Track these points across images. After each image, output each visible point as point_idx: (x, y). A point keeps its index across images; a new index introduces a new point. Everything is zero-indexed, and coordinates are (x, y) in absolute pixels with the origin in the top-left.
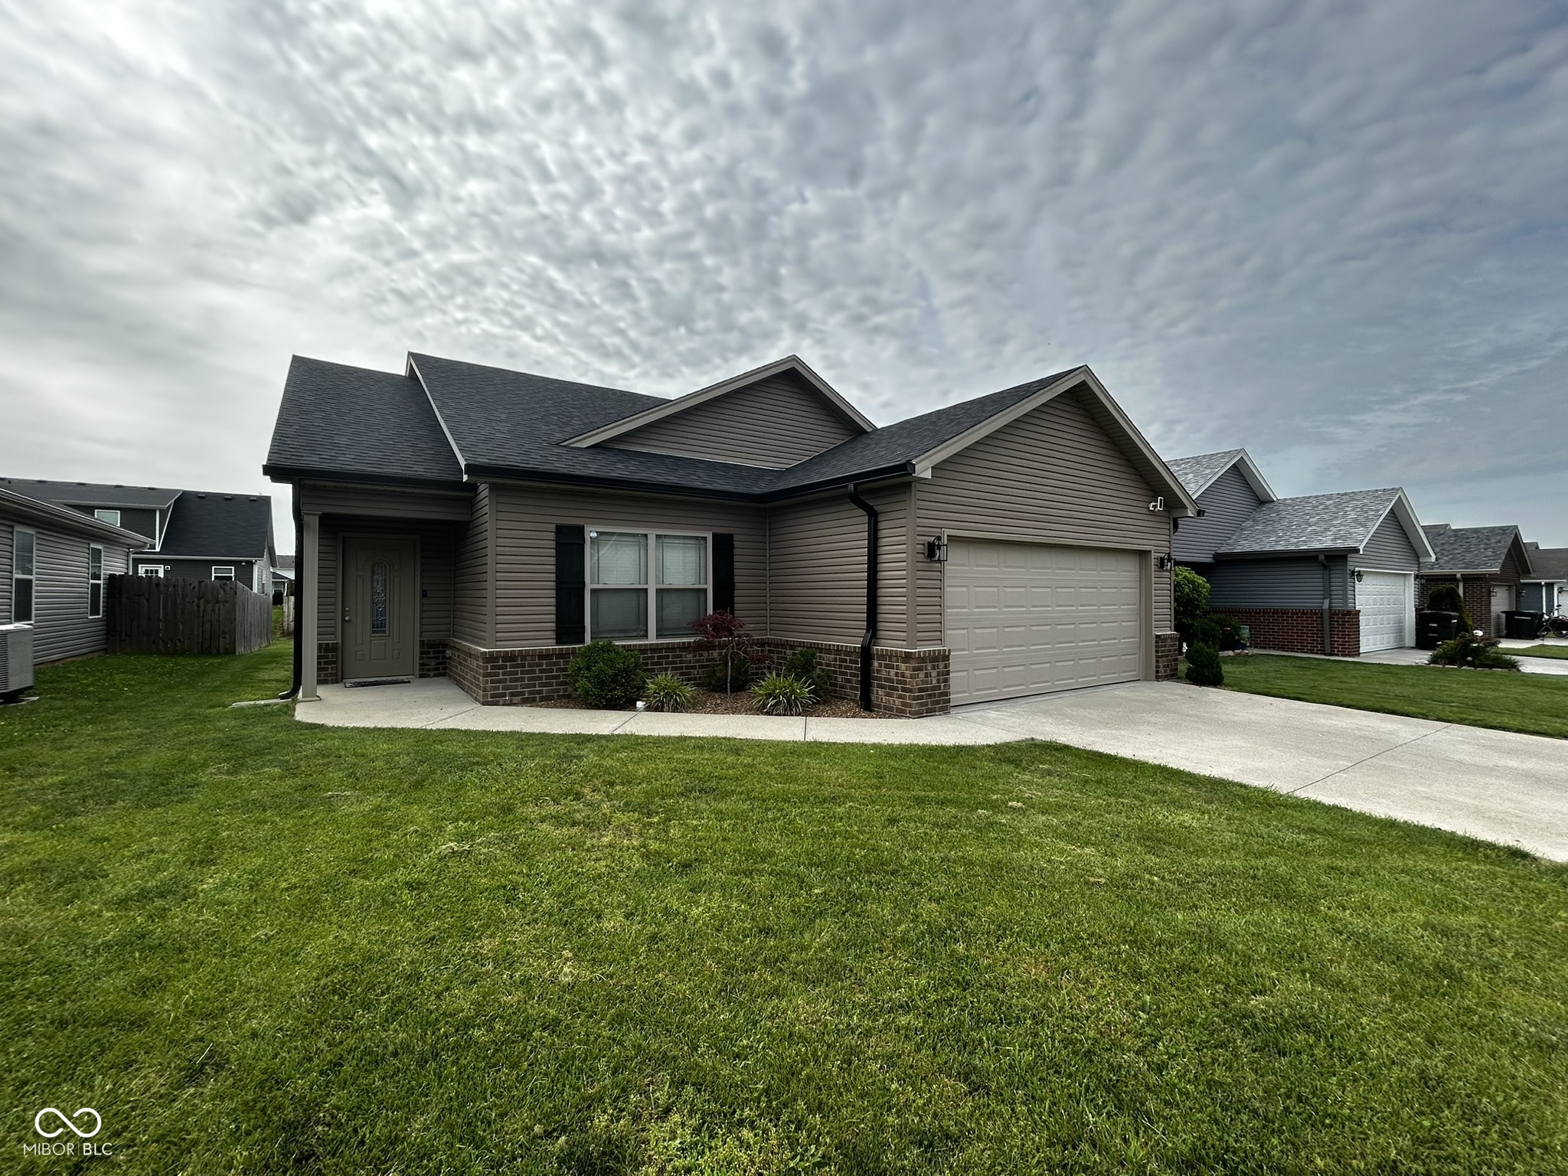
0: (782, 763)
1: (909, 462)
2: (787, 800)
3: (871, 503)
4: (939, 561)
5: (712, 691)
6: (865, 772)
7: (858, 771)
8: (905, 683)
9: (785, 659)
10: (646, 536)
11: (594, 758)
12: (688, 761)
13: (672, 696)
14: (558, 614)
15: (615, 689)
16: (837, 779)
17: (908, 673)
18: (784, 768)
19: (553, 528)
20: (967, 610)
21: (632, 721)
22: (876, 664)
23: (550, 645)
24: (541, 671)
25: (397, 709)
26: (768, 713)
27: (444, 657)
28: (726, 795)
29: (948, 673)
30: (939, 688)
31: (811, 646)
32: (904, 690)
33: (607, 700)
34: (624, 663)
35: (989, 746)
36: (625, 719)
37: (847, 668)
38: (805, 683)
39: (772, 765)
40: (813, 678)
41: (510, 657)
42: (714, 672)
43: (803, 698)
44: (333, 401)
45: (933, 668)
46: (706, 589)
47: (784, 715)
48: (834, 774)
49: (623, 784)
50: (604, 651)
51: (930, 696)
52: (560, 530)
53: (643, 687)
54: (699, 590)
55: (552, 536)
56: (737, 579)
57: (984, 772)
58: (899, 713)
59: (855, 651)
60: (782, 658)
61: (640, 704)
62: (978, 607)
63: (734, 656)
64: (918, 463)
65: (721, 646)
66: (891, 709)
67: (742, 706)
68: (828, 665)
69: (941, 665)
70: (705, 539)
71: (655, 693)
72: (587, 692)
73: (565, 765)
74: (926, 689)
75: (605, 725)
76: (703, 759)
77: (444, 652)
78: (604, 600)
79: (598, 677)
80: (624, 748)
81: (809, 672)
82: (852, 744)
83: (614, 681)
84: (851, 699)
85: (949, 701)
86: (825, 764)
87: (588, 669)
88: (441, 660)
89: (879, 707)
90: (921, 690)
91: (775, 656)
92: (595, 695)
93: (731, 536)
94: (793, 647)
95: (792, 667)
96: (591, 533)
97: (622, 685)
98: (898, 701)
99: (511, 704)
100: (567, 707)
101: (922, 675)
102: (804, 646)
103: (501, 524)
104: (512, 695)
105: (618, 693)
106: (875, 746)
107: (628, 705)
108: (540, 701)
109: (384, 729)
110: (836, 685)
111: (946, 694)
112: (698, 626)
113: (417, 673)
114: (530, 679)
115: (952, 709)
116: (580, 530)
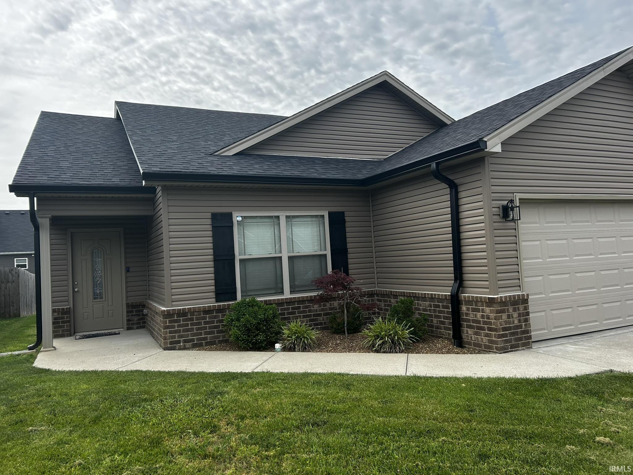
0: (384, 397)
1: (481, 139)
2: (386, 434)
3: (451, 177)
4: (513, 220)
5: (334, 333)
6: (458, 405)
7: (451, 405)
8: (490, 323)
9: (391, 305)
10: (278, 217)
11: (233, 394)
12: (306, 396)
13: (301, 339)
14: (216, 279)
15: (257, 335)
16: (432, 411)
17: (492, 315)
18: (386, 402)
19: (209, 215)
20: (541, 260)
21: (270, 360)
22: (464, 308)
23: (211, 303)
24: (206, 323)
25: (105, 355)
26: (377, 351)
27: (143, 315)
28: (335, 428)
29: (528, 314)
30: (521, 327)
31: (409, 295)
32: (490, 329)
33: (253, 344)
34: (264, 315)
35: (570, 378)
36: (265, 358)
37: (440, 312)
38: (406, 326)
39: (376, 399)
40: (412, 322)
41: (182, 313)
42: (335, 319)
43: (404, 338)
44: (63, 139)
45: (514, 310)
46: (326, 255)
47: (390, 352)
48: (430, 407)
49: (252, 417)
50: (249, 306)
51: (513, 334)
52: (214, 216)
53: (279, 333)
54: (320, 256)
55: (209, 221)
56: (349, 245)
57: (568, 405)
58: (487, 349)
59: (446, 298)
60: (388, 305)
61: (277, 346)
62: (550, 257)
63: (348, 305)
64: (489, 140)
65: (340, 298)
66: (479, 345)
67: (356, 346)
68: (425, 310)
69: (521, 307)
70: (323, 216)
71: (288, 337)
72: (238, 338)
73: (210, 401)
74: (509, 328)
75: (249, 364)
76: (320, 394)
77: (142, 311)
78: (250, 267)
79: (245, 326)
80: (259, 384)
81: (409, 316)
82: (446, 378)
83: (257, 329)
84: (446, 338)
85: (530, 337)
86: (422, 398)
87: (238, 320)
88: (141, 317)
89: (469, 344)
90: (504, 329)
91: (383, 304)
92: (243, 340)
93: (343, 213)
94: (395, 296)
95: (395, 312)
96: (237, 218)
97: (264, 331)
98: (485, 339)
99: (184, 348)
100: (225, 350)
101: (504, 316)
102: (404, 296)
103: (172, 215)
104: (185, 341)
105: (261, 337)
106: (467, 380)
107: (268, 346)
108: (206, 345)
109: (89, 372)
110: (432, 326)
111: (527, 332)
112: (319, 283)
113: (125, 326)
114: (198, 329)
115: (533, 344)
116: (229, 217)
